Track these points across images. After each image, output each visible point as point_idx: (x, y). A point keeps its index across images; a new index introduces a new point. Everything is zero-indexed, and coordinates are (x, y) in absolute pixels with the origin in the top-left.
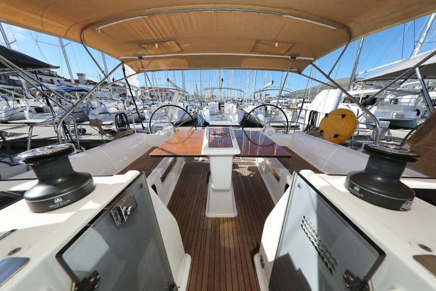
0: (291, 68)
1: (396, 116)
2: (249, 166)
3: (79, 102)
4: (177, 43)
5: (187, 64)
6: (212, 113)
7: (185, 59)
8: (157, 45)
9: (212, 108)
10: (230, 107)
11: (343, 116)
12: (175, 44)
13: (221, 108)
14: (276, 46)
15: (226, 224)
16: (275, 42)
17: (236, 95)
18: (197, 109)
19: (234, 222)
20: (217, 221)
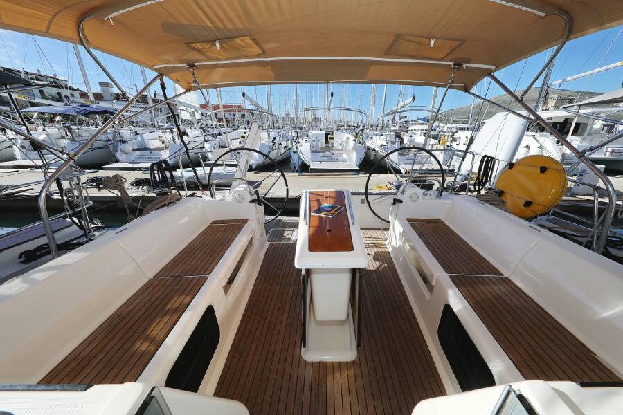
0: (453, 82)
1: (611, 153)
2: (376, 250)
3: (101, 130)
4: (254, 40)
5: (272, 74)
6: (313, 149)
7: (269, 68)
8: (218, 45)
9: (314, 141)
10: (344, 139)
11: (543, 170)
12: (251, 42)
13: (329, 140)
14: (432, 46)
15: (337, 376)
16: (430, 39)
17: (352, 118)
18: (289, 142)
19: (351, 373)
20: (323, 368)
